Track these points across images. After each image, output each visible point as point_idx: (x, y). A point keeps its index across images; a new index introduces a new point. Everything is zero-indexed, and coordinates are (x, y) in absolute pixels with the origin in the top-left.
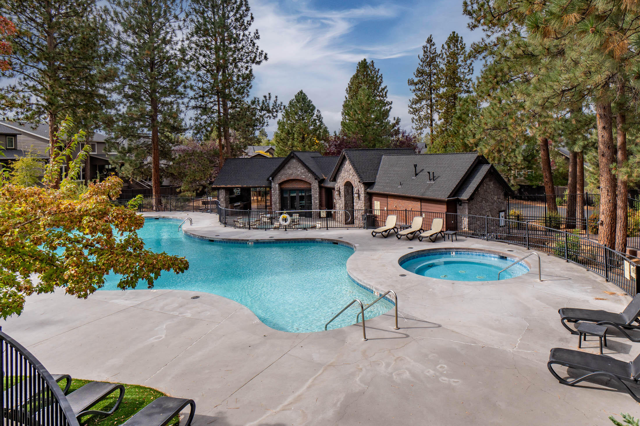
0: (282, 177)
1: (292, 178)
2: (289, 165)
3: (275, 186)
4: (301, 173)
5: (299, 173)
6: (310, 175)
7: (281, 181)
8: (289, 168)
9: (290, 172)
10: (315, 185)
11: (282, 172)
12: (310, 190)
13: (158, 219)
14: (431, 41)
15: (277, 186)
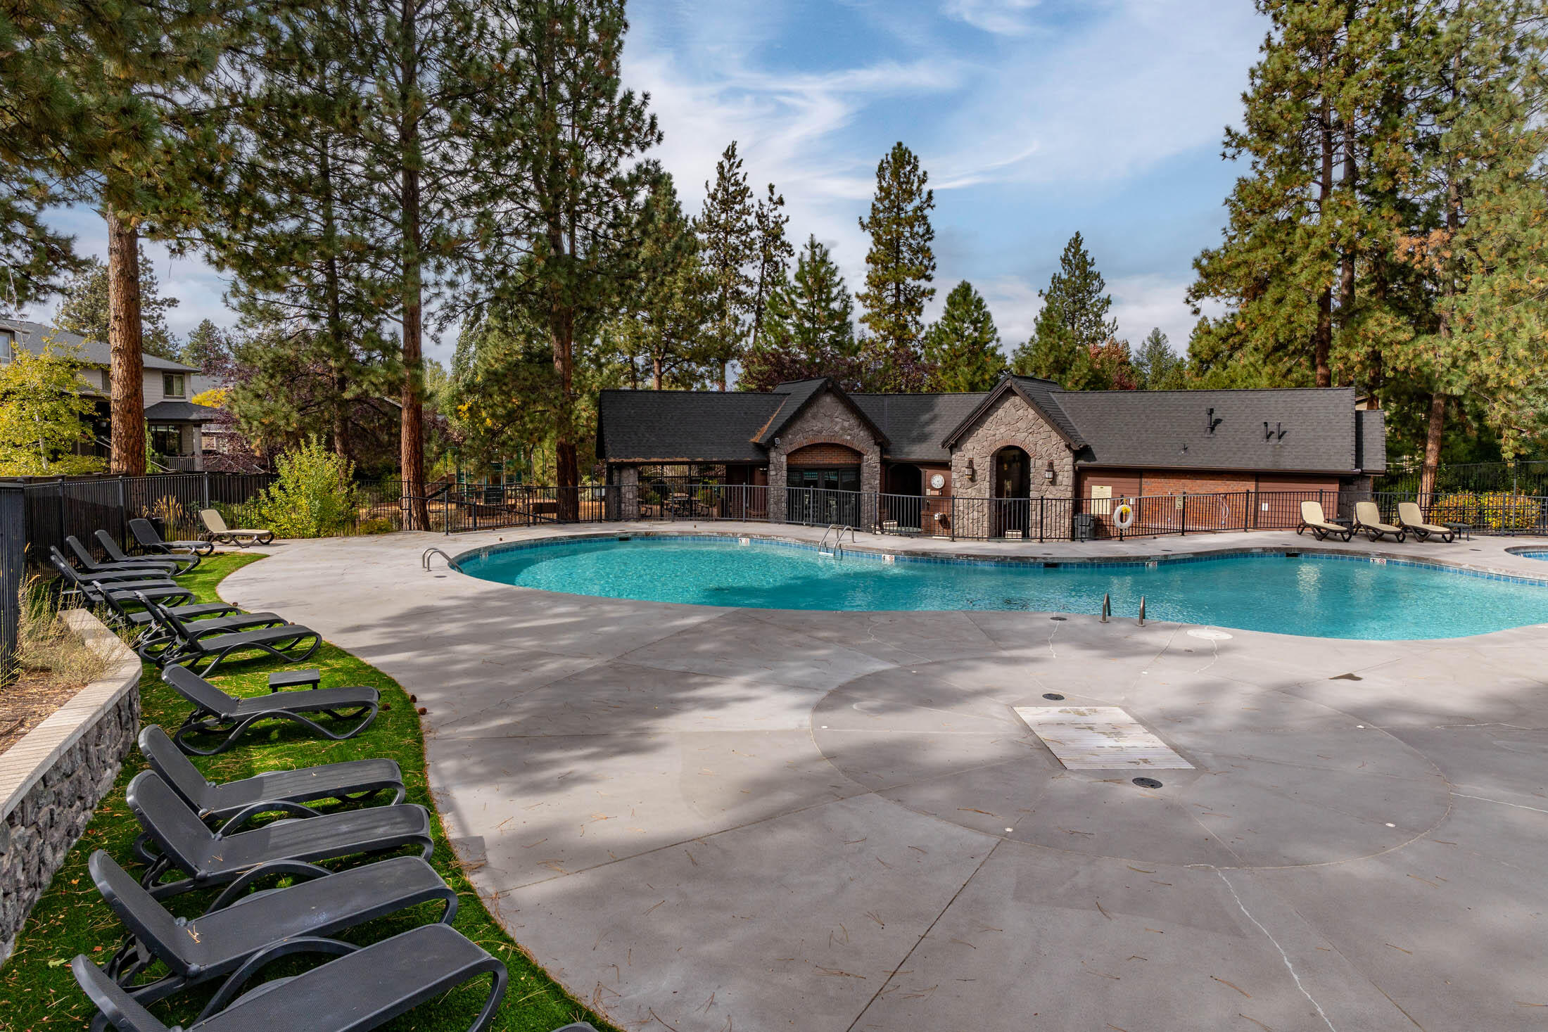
0: (798, 439)
1: (821, 439)
2: (814, 409)
3: (779, 459)
4: (843, 428)
5: (837, 429)
6: (862, 433)
7: (796, 446)
8: (814, 417)
9: (816, 425)
10: (872, 460)
11: (798, 425)
12: (857, 469)
13: (627, 539)
14: (733, 155)
15: (784, 459)
